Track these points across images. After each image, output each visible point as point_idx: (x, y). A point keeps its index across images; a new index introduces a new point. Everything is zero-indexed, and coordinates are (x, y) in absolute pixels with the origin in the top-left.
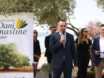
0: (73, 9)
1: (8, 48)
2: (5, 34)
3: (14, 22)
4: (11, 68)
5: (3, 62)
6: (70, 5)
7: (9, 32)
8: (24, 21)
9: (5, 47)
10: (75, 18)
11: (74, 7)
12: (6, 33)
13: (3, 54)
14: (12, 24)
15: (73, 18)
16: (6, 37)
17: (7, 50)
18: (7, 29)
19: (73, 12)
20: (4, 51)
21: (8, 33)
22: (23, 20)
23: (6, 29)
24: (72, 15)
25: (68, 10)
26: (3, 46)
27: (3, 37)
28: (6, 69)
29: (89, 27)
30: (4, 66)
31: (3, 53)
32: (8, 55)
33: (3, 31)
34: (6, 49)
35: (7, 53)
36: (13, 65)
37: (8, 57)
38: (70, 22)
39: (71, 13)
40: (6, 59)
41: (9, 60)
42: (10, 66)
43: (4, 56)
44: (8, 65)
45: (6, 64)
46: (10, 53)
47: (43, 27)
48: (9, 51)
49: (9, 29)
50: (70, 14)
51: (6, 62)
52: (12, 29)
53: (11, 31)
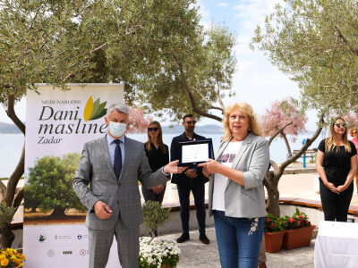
0: (230, 77)
1: (64, 165)
2: (56, 133)
3: (79, 105)
4: (71, 212)
5: (52, 198)
6: (224, 67)
7: (66, 129)
8: (101, 102)
9: (57, 163)
10: (234, 94)
11: (232, 72)
12: (59, 130)
13: (52, 180)
14: (74, 110)
15: (230, 95)
16: (58, 141)
17: (61, 171)
18: (63, 122)
19: (229, 82)
20: (55, 172)
21: (64, 130)
22: (99, 100)
23: (58, 122)
24: (227, 88)
25: (219, 77)
26: (52, 161)
27: (53, 141)
28: (59, 216)
29: (274, 114)
30: (53, 207)
31: (52, 177)
32: (64, 182)
33: (52, 125)
34: (58, 169)
35: (62, 178)
36: (74, 207)
37: (63, 186)
38: (222, 103)
39: (226, 84)
40: (60, 190)
41: (64, 193)
42: (68, 207)
43: (53, 185)
44: (63, 206)
45: (59, 203)
46: (67, 177)
47: (160, 115)
48: (67, 172)
49: (67, 122)
50: (223, 87)
51: (59, 198)
52: (73, 121)
53: (71, 126)
